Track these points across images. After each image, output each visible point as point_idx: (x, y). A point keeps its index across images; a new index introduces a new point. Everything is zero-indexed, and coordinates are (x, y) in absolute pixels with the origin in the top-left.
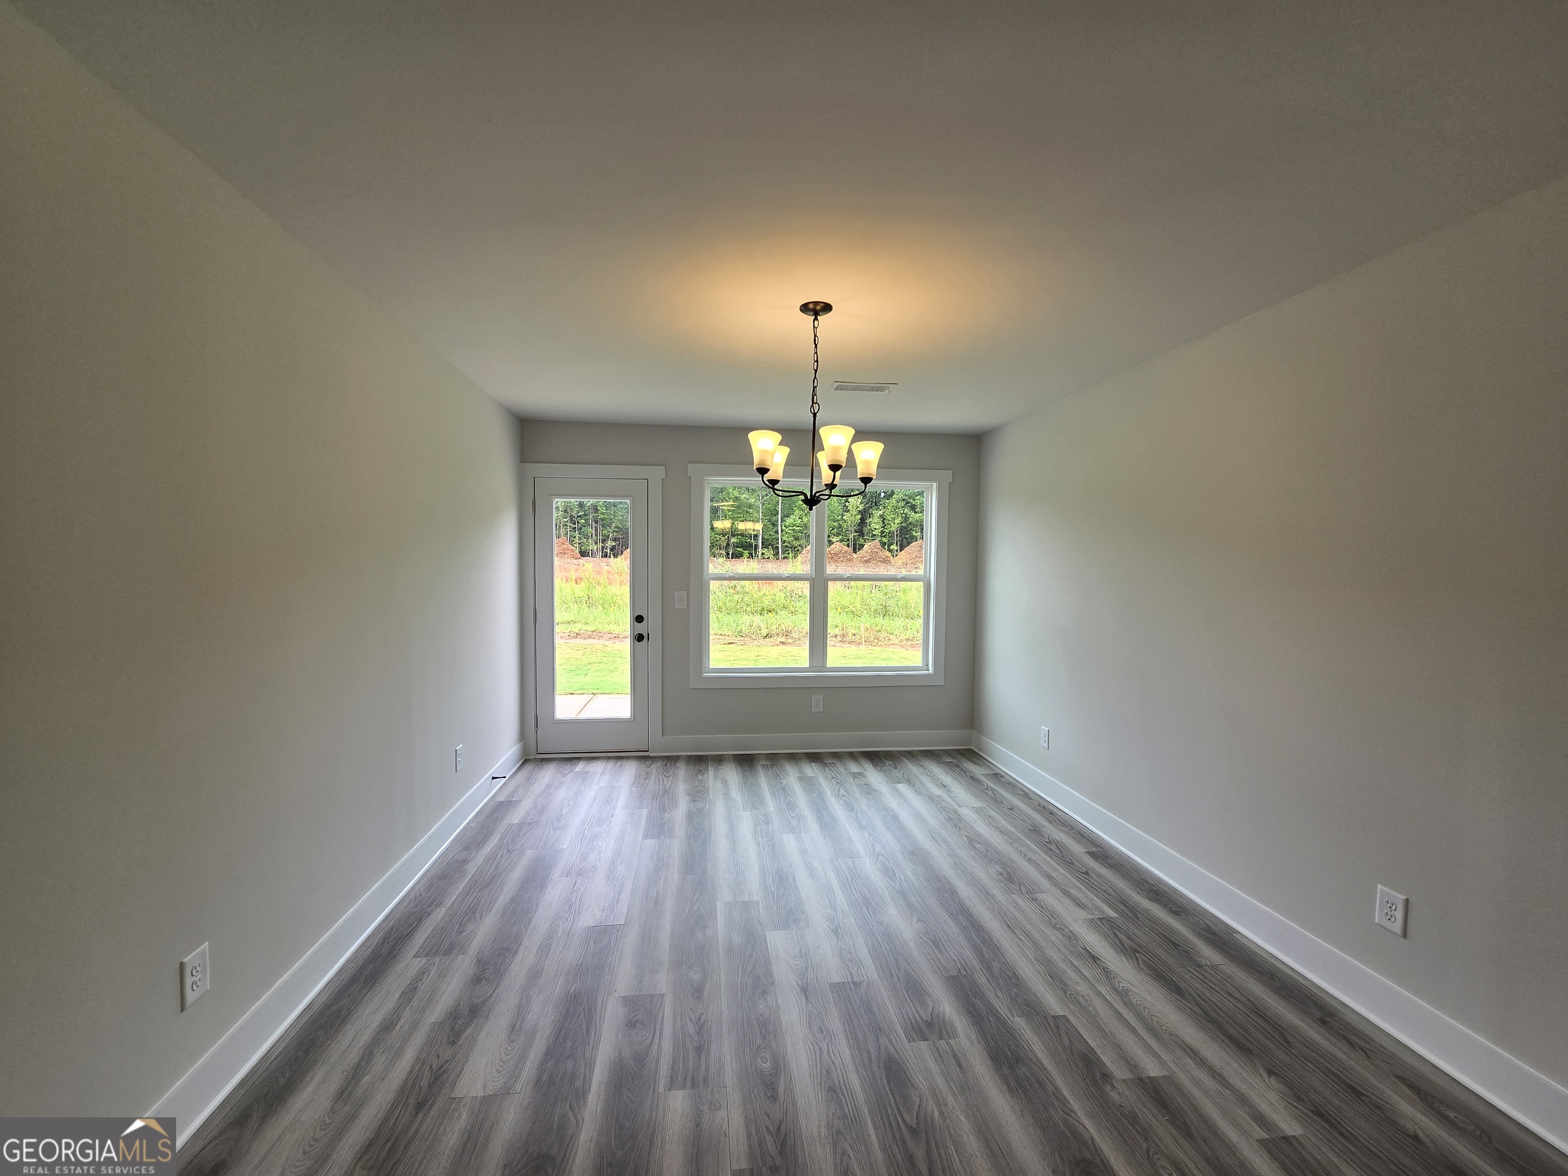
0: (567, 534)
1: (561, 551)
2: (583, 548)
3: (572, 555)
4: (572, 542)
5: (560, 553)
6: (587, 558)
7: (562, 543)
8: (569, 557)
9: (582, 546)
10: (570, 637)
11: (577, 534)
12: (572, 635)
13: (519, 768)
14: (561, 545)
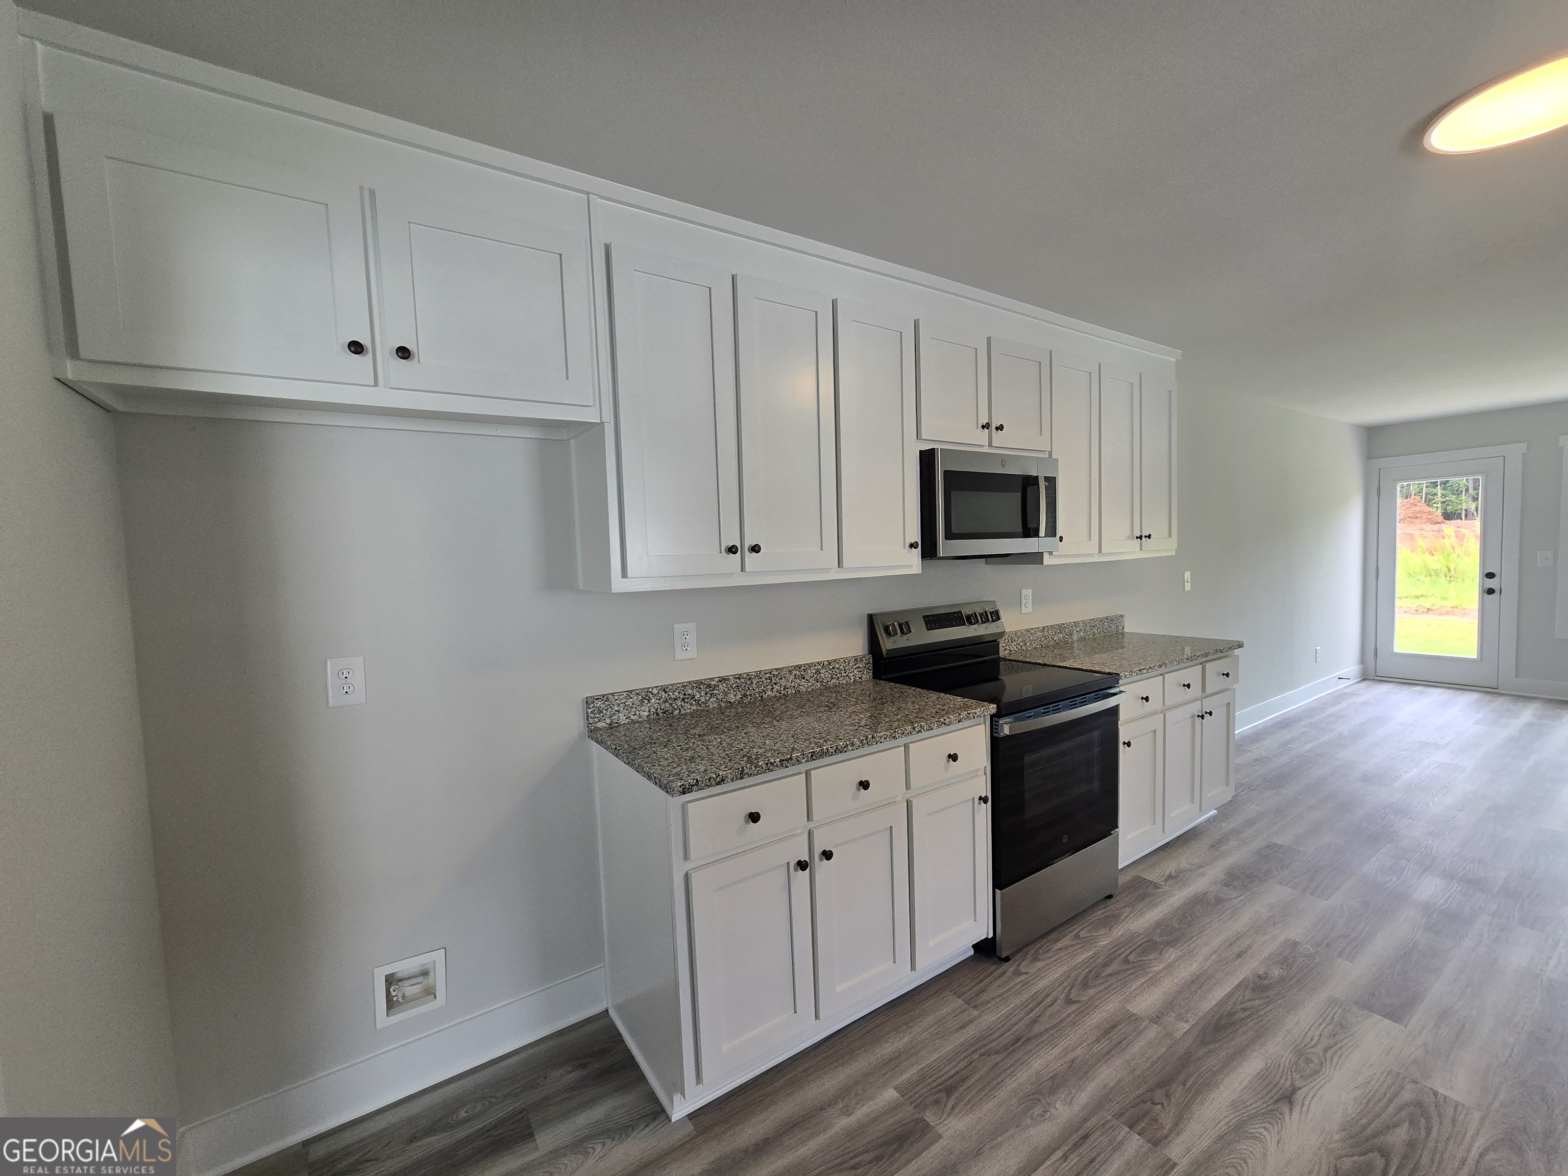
0: (1422, 492)
1: (1411, 515)
2: (1449, 508)
3: (1429, 519)
4: (1429, 502)
5: (1409, 517)
6: (1456, 521)
7: (1412, 504)
8: (1423, 521)
9: (1448, 505)
10: (1417, 612)
11: (1439, 490)
12: (1420, 610)
13: (1358, 683)
14: (1410, 507)
